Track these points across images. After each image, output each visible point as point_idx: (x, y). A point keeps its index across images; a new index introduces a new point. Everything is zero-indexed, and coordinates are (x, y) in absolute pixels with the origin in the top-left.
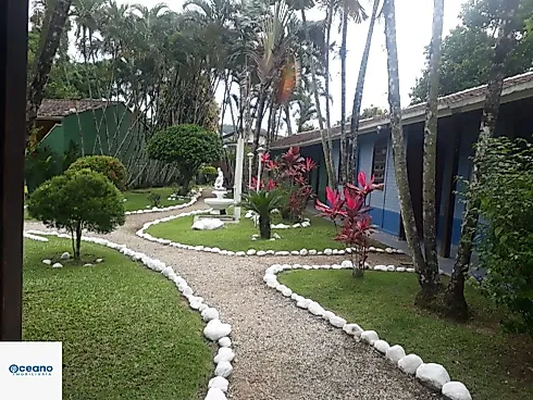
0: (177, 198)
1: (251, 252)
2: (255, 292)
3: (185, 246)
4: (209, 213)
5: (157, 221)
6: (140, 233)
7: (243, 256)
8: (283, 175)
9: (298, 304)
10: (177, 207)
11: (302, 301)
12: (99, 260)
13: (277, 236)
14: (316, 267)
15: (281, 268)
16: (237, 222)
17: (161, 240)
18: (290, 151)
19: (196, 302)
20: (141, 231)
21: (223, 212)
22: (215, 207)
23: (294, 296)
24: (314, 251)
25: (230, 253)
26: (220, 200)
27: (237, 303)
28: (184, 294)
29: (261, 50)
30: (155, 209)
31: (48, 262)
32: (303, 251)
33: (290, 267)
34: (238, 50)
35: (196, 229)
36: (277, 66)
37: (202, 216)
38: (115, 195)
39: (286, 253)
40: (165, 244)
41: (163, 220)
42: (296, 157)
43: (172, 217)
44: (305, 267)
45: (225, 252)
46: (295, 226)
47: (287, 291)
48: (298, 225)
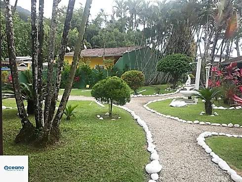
0: (169, 90)
1: (196, 122)
2: (188, 147)
3: (162, 115)
4: (182, 98)
5: (155, 101)
6: (145, 106)
7: (190, 123)
8: (225, 78)
9: (213, 160)
10: (168, 94)
11: (216, 158)
12: (119, 118)
13: (216, 114)
14: (235, 136)
15: (210, 134)
16: (196, 103)
17: (152, 110)
18: (230, 66)
19: (151, 147)
20: (146, 105)
21: (190, 98)
22: (185, 95)
23: (213, 154)
24: (238, 125)
25: (184, 121)
26: (188, 92)
27: (174, 152)
28: (148, 141)
29: (216, 12)
30: (157, 95)
31: (99, 116)
32: (230, 125)
33: (217, 134)
34: (203, 14)
35: (171, 106)
36: (225, 19)
37: (177, 99)
38: (125, 88)
39: (219, 124)
40: (153, 113)
41: (159, 100)
42: (234, 68)
43: (163, 99)
44: (227, 135)
45: (181, 120)
46: (231, 108)
47: (208, 150)
48: (233, 108)
